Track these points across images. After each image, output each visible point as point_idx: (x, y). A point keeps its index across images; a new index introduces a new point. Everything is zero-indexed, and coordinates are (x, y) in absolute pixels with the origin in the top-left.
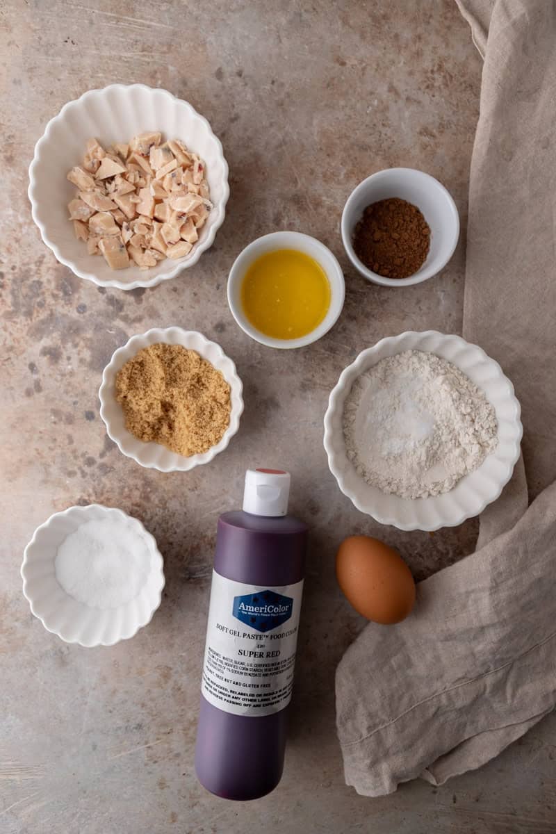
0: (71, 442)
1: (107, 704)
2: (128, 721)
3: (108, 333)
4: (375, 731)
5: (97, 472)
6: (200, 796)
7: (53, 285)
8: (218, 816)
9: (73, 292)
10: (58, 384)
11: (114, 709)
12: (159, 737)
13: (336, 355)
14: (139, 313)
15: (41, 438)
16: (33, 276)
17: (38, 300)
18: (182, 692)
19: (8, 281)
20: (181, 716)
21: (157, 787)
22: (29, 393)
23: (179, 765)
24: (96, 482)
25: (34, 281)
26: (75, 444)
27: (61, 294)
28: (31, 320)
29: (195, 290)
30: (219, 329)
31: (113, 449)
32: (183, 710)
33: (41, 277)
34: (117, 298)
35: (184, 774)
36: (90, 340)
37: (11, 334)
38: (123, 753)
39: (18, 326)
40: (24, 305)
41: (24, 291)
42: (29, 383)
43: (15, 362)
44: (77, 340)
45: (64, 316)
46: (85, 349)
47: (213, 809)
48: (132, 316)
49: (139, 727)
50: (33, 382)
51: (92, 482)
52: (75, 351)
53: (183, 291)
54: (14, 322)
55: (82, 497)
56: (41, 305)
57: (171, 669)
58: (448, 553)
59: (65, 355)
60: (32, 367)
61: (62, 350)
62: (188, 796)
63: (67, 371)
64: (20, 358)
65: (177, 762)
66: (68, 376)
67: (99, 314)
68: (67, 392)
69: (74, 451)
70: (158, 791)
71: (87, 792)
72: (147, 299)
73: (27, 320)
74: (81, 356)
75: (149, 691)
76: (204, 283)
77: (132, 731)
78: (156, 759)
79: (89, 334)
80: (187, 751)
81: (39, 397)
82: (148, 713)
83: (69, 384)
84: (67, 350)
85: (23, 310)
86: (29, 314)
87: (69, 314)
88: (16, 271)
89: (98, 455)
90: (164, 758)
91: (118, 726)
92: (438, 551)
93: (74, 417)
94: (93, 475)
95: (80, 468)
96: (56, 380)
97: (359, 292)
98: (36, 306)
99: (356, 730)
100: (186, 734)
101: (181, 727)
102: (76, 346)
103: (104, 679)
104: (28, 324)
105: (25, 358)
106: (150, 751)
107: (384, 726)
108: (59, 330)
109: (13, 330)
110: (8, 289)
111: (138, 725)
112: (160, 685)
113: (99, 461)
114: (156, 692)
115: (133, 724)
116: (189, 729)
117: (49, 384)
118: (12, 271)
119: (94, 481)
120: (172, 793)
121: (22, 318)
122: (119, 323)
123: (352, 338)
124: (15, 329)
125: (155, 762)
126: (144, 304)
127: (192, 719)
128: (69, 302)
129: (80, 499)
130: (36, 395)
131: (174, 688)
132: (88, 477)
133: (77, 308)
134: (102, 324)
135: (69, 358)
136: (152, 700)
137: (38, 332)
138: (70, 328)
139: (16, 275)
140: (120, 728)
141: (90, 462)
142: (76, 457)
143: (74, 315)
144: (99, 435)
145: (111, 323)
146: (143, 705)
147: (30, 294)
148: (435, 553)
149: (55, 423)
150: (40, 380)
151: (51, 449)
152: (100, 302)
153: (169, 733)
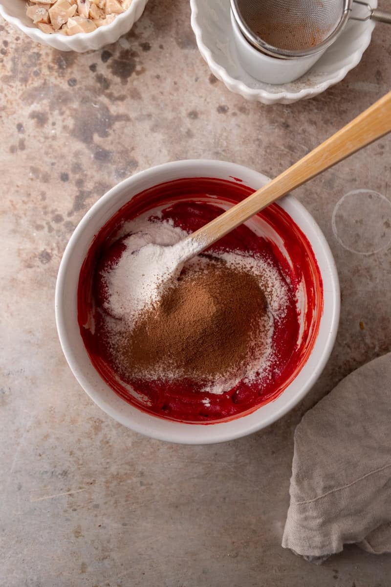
0: (44, 198)
1: (37, 447)
2: (55, 467)
3: (92, 106)
4: (330, 492)
5: (63, 228)
6: (112, 550)
7: (50, 58)
8: (125, 573)
9: (67, 67)
10: (41, 145)
11: (44, 453)
12: (81, 486)
13: (294, 153)
14: (123, 92)
15: (17, 191)
16: (34, 48)
17: (35, 69)
18: (110, 446)
19: (10, 49)
20: (106, 468)
21: (73, 535)
22: (13, 150)
23: (96, 516)
24: (60, 238)
25: (34, 53)
26: (46, 201)
27: (56, 67)
28: (26, 86)
29: (176, 80)
30: (192, 116)
31: (81, 210)
32: (108, 463)
33: (40, 50)
34: (105, 77)
35: (100, 526)
36: (75, 110)
37: (6, 96)
38: (46, 497)
39: (14, 89)
40: (21, 72)
41: (24, 59)
42: (15, 141)
43: (5, 121)
44: (64, 108)
45: (56, 86)
46: (70, 118)
47: (122, 565)
48: (116, 95)
49: (65, 473)
50: (18, 140)
51: (57, 237)
52: (60, 118)
53: (165, 79)
54: (10, 86)
55: (45, 250)
56: (37, 74)
57: (102, 422)
58: (374, 348)
59: (50, 121)
60: (20, 127)
61: (49, 116)
62: (100, 548)
63: (50, 135)
64: (10, 117)
65: (95, 512)
66: (50, 140)
67: (88, 88)
68: (47, 153)
69: (45, 207)
70: (73, 539)
71: (6, 531)
72: (132, 82)
73: (21, 85)
74: (65, 123)
75: (79, 440)
76: (185, 75)
77: (57, 476)
78: (75, 507)
79: (75, 105)
80: (106, 503)
81: (22, 155)
82: (75, 461)
83: (50, 146)
84: (53, 117)
85: (21, 76)
86: (25, 80)
87: (61, 85)
88: (19, 42)
89: (66, 213)
90: (83, 508)
91: (45, 470)
92: (365, 344)
93: (50, 176)
94: (58, 231)
95: (48, 223)
96: (39, 141)
97: (321, 100)
98: (32, 74)
99: (313, 489)
100: (108, 487)
101: (104, 480)
102: (62, 114)
103: (39, 423)
104: (22, 90)
105: (15, 119)
106: (71, 498)
107: (338, 489)
108: (49, 98)
109: (8, 92)
110: (10, 56)
111: (64, 471)
112: (90, 437)
113: (67, 219)
114: (86, 442)
115: (59, 471)
116: (111, 482)
117: (31, 143)
118: (15, 41)
119: (59, 236)
120: (86, 543)
121: (18, 83)
122: (103, 99)
123: (310, 140)
124: (10, 92)
125: (75, 510)
126: (129, 85)
127: (115, 473)
128: (62, 75)
129: (43, 252)
130: (19, 152)
131: (102, 440)
132: (54, 233)
133: (68, 82)
134: (88, 97)
135: (54, 124)
136: (81, 449)
137: (30, 97)
138: (60, 97)
139: (18, 45)
140: (46, 472)
141: (58, 219)
142: (46, 213)
143: (65, 86)
144: (71, 196)
145: (96, 97)
146: (71, 453)
147: (29, 63)
148: (362, 346)
149: (32, 179)
150: (25, 139)
151: (24, 203)
152: (90, 78)
153: (91, 484)
